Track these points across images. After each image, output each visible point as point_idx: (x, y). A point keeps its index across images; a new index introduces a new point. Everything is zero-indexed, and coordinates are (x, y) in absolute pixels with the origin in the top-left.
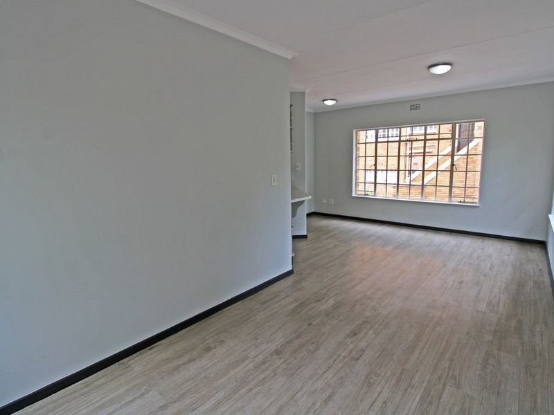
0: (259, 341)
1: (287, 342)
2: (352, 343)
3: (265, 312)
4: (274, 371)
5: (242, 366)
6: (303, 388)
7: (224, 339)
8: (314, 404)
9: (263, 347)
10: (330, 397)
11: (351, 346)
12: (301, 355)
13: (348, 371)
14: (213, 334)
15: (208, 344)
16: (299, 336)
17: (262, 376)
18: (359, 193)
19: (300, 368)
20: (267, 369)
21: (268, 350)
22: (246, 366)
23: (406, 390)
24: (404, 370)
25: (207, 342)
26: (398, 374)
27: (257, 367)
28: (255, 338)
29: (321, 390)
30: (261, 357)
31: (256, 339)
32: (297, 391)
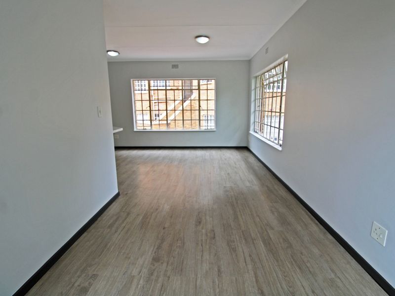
0: (132, 258)
1: (158, 248)
2: (203, 229)
3: (118, 233)
4: (165, 275)
5: (134, 287)
6: (197, 275)
7: (95, 273)
8: (213, 282)
9: (141, 261)
10: (219, 270)
11: (204, 231)
12: (176, 253)
13: (215, 248)
14: (78, 273)
15: (79, 286)
16: (163, 240)
17: (159, 285)
18: (138, 128)
19: (183, 263)
20: (158, 277)
21: (146, 262)
22: (138, 285)
23: (253, 243)
24: (242, 231)
25: (76, 285)
26: (242, 236)
27: (148, 280)
28: (126, 257)
29: (210, 269)
30: (145, 271)
31: (128, 258)
32: (195, 280)
